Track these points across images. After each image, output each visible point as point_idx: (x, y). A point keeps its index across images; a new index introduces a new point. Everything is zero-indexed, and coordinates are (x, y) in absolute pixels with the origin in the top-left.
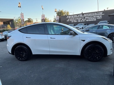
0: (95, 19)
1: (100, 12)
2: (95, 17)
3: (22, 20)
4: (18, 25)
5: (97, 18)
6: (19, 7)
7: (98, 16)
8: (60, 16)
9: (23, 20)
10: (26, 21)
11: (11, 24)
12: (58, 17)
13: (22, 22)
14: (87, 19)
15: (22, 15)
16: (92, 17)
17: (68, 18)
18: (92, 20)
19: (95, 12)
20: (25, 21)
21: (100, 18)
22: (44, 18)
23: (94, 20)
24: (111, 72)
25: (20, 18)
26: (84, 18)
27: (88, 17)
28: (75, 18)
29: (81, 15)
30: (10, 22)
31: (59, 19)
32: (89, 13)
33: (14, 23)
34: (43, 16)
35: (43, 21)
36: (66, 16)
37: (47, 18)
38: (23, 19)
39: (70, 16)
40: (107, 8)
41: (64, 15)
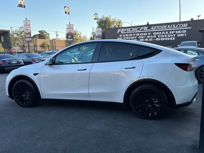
0: (173, 37)
1: (184, 23)
2: (173, 32)
3: (26, 34)
4: (18, 44)
5: (176, 36)
7: (178, 30)
8: (103, 28)
9: (30, 33)
10: (35, 36)
11: (3, 41)
12: (100, 29)
13: (26, 38)
14: (157, 37)
15: (27, 23)
16: (167, 33)
17: (120, 32)
18: (166, 39)
19: (173, 24)
20: (32, 36)
21: (182, 35)
22: (72, 32)
23: (171, 39)
24: (196, 141)
25: (22, 30)
26: (152, 34)
27: (159, 32)
28: (134, 33)
29: (146, 28)
30: (2, 37)
31: (101, 34)
32: (162, 25)
33: (10, 39)
34: (70, 27)
35: (69, 37)
36: (116, 29)
37: (78, 32)
38: (29, 31)
39: (124, 28)
40: (198, 16)
41: (112, 26)
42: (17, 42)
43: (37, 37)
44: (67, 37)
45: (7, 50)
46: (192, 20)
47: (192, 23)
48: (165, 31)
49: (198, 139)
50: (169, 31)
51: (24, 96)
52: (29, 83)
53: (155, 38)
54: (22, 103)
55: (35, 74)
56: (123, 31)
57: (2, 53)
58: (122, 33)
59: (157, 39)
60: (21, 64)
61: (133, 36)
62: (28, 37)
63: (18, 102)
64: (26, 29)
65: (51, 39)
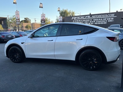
0: (105, 22)
1: (112, 13)
2: (105, 19)
3: (16, 20)
4: (12, 26)
5: (107, 21)
6: (14, 3)
7: (108, 18)
8: (63, 16)
9: (19, 19)
10: (22, 21)
11: (3, 24)
12: (61, 17)
14: (96, 22)
15: (17, 13)
16: (102, 19)
17: (73, 19)
18: (101, 23)
19: (105, 14)
20: (20, 21)
21: (111, 21)
22: (45, 19)
23: (104, 23)
24: (119, 84)
25: (14, 17)
26: (93, 20)
27: (97, 19)
29: (89, 17)
30: (2, 22)
31: (62, 20)
32: (99, 14)
33: (7, 23)
34: (43, 15)
35: (43, 21)
36: (71, 17)
37: (48, 19)
38: (18, 18)
39: (76, 16)
40: (121, 10)
41: (69, 15)
42: (11, 24)
43: (23, 21)
44: (41, 22)
45: (5, 29)
46: (117, 12)
47: (117, 13)
48: (101, 19)
49: (120, 82)
50: (103, 19)
51: (15, 56)
52: (18, 49)
53: (95, 23)
54: (14, 61)
55: (22, 43)
56: (75, 18)
57: (3, 31)
58: (75, 19)
59: (96, 23)
60: (13, 38)
61: (81, 21)
62: (18, 22)
63: (12, 60)
64: (17, 17)
65: (32, 23)
